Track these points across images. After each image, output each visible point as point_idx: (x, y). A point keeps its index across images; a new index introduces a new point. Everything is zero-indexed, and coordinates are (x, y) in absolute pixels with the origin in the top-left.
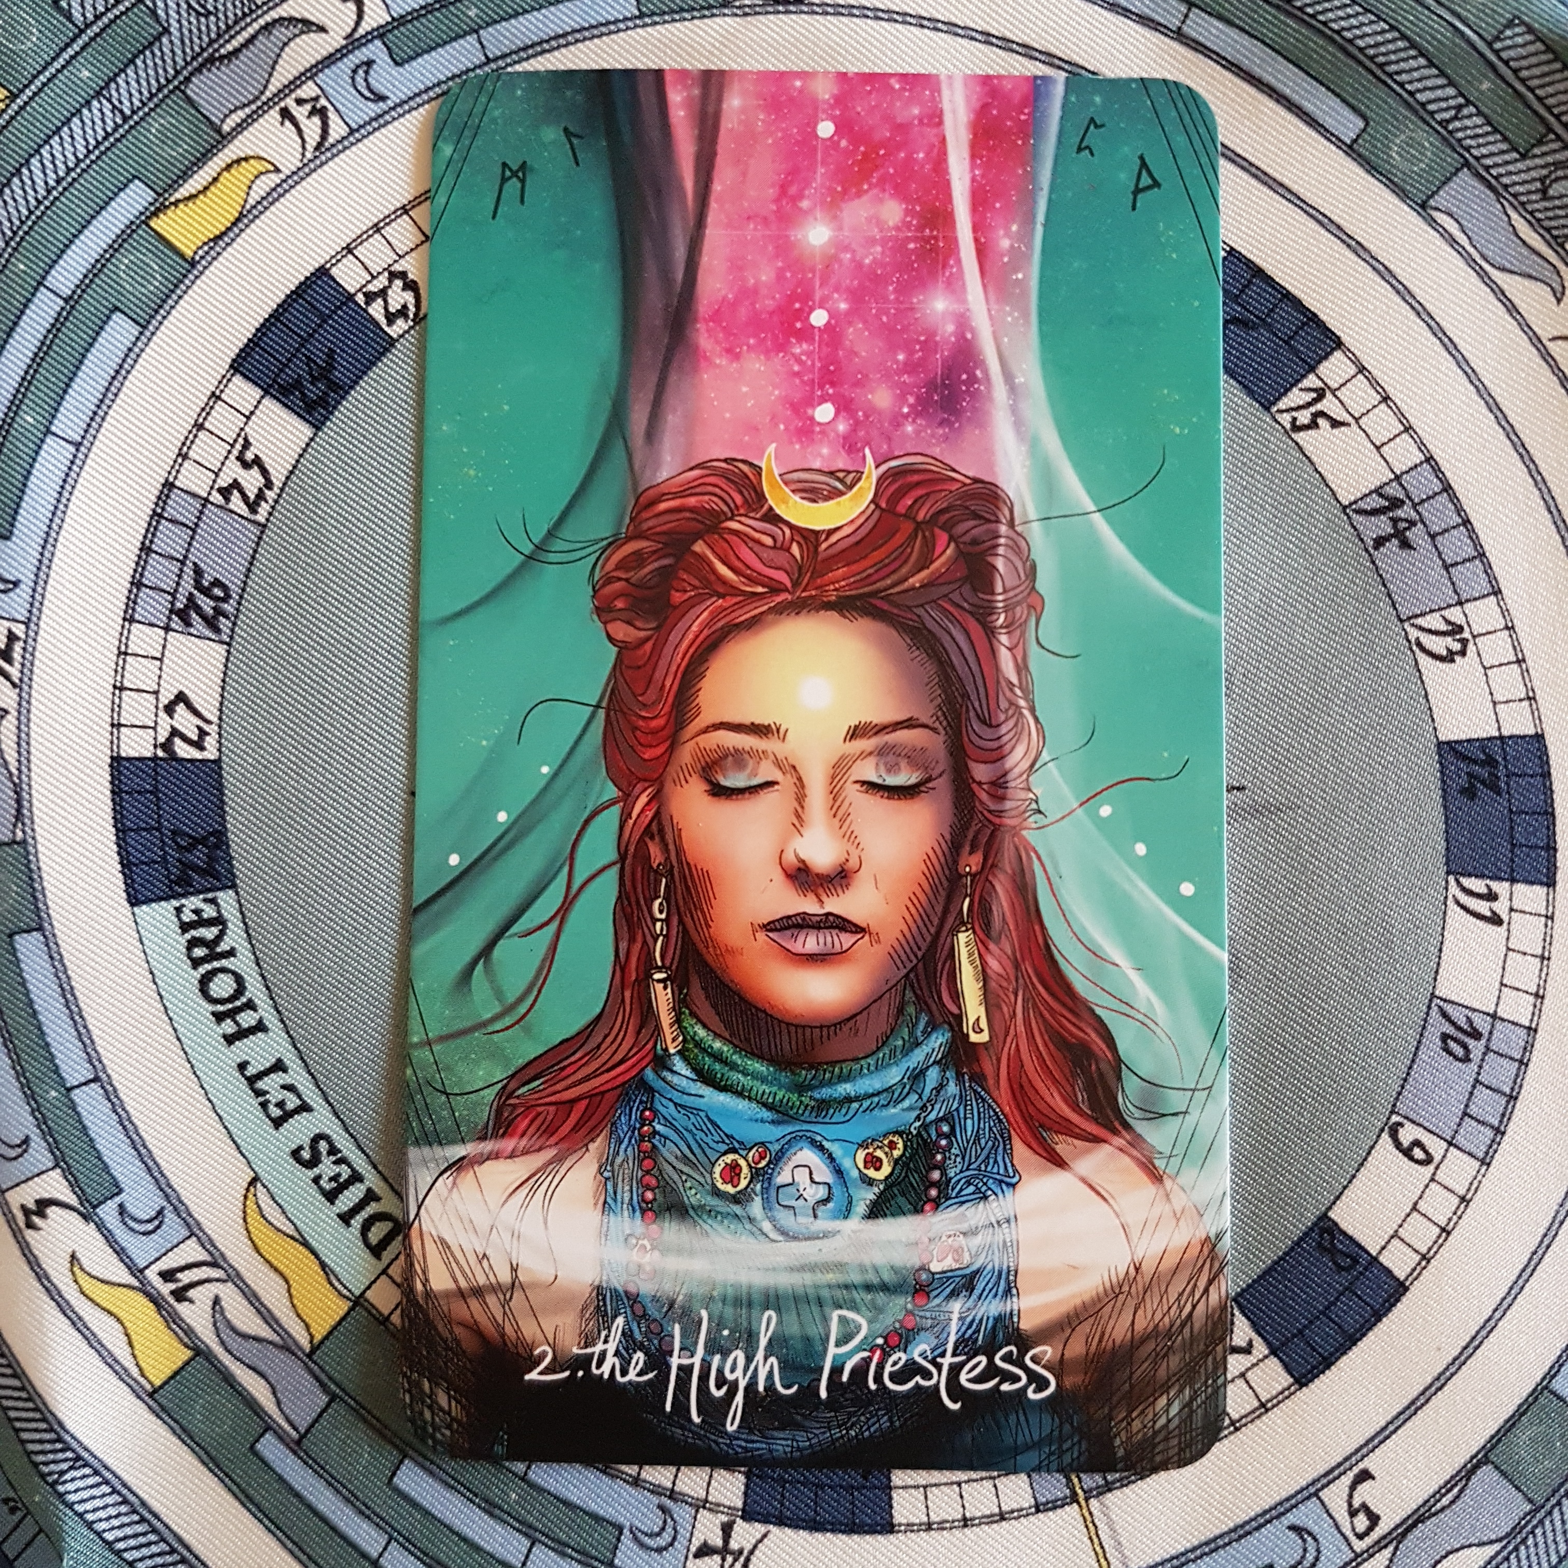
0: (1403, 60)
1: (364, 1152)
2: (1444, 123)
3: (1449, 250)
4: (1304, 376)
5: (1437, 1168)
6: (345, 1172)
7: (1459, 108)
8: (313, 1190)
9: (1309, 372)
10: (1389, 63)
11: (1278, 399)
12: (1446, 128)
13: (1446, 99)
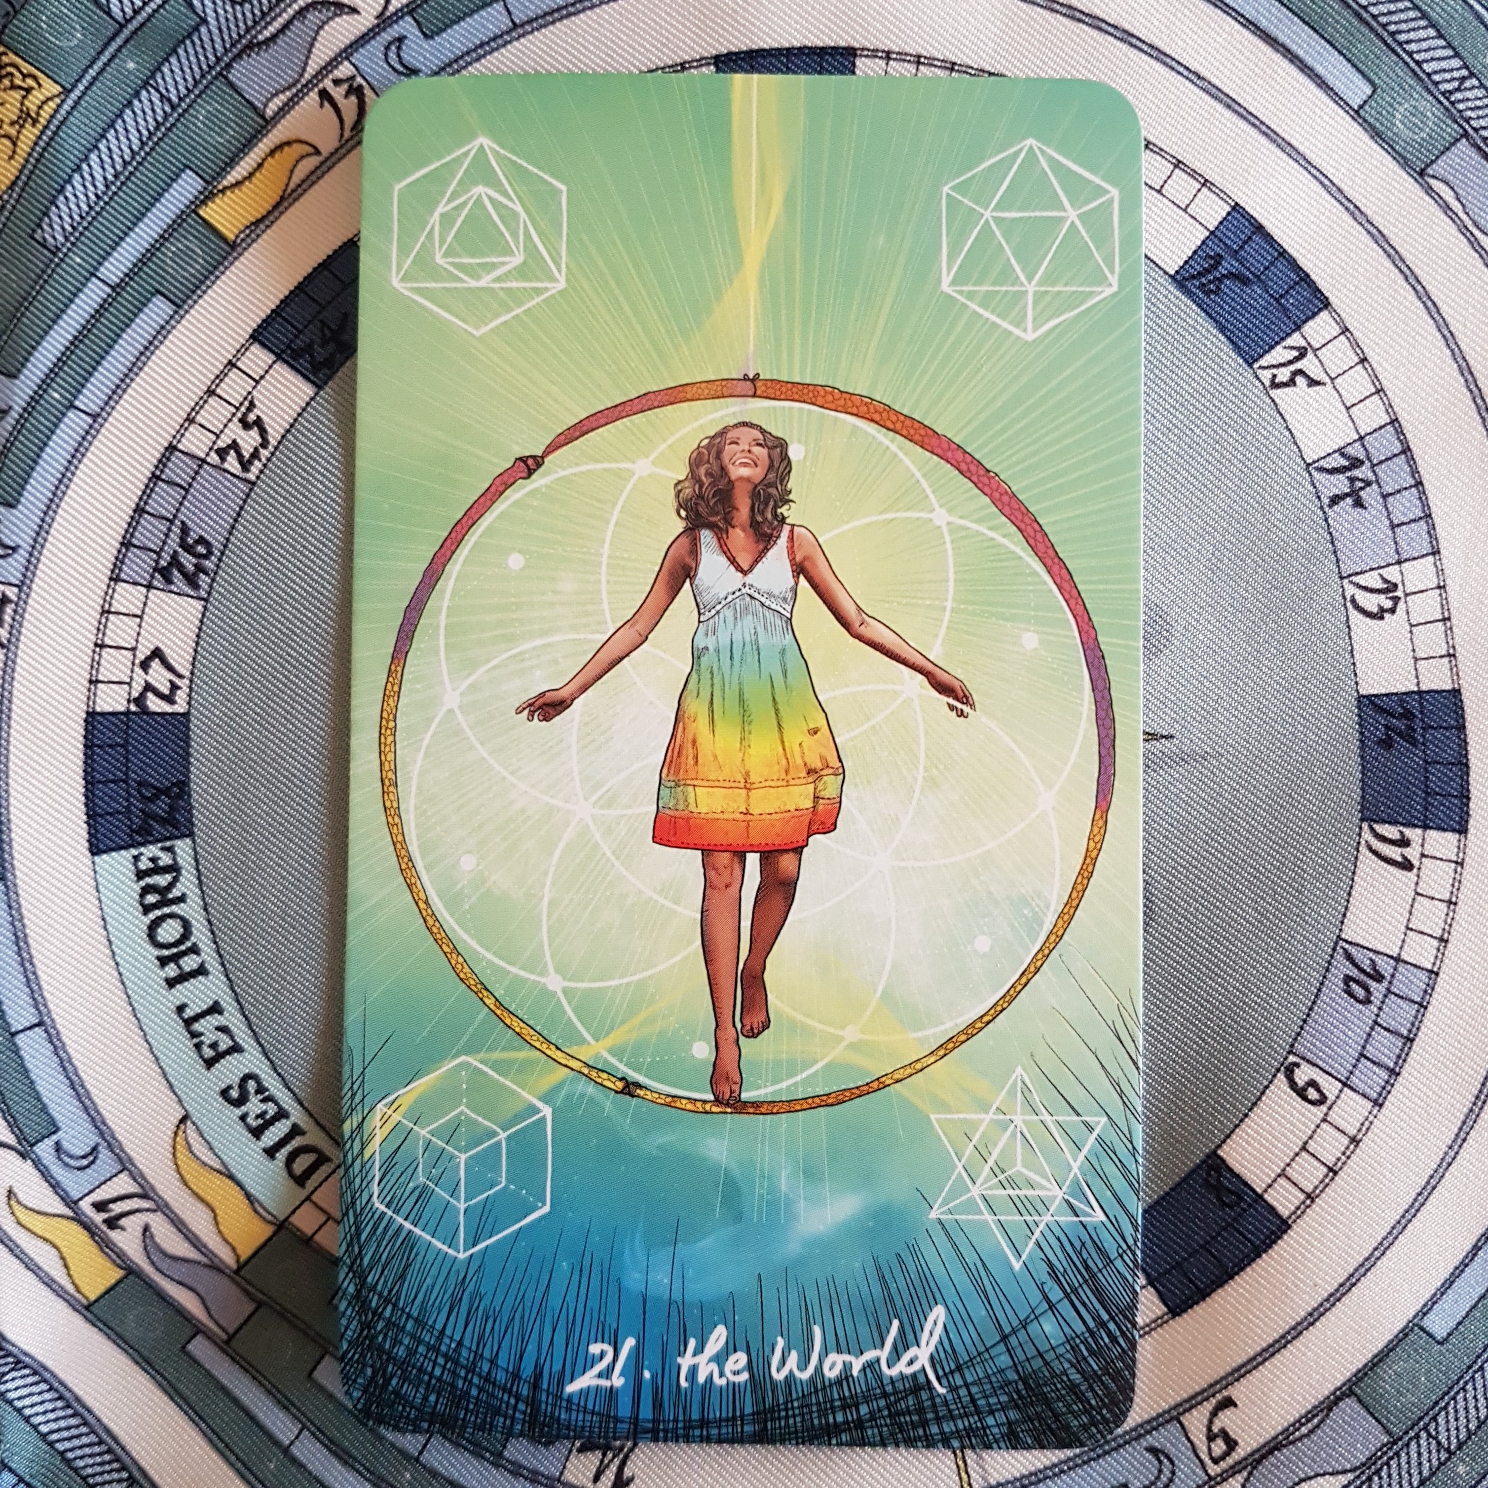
0: (1414, 30)
1: (290, 1090)
2: (1447, 94)
3: (1443, 216)
4: (1288, 335)
5: (1330, 1108)
6: (271, 1109)
7: (1463, 79)
8: (240, 1127)
9: (1294, 331)
10: (1400, 32)
11: (1261, 356)
12: (1448, 99)
13: (1452, 70)
